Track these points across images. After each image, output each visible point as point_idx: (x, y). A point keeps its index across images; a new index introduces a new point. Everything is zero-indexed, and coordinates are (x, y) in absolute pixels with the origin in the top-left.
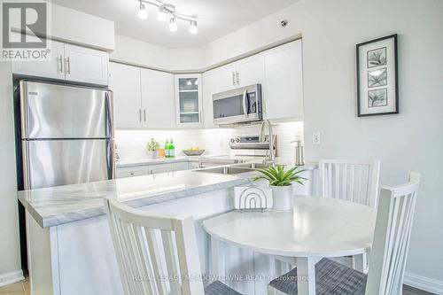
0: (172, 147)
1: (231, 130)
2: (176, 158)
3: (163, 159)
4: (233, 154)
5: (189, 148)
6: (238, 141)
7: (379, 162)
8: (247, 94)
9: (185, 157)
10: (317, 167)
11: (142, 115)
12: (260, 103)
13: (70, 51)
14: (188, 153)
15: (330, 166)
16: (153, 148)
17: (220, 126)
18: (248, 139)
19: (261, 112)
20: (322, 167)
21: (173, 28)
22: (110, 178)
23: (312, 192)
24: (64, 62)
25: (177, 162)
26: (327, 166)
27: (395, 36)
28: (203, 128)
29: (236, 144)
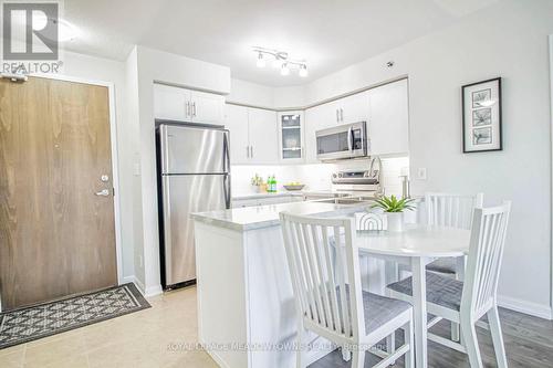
0: (274, 182)
1: (332, 165)
2: (278, 193)
3: (266, 194)
4: (335, 189)
5: (289, 184)
6: (340, 175)
7: (482, 195)
8: (352, 132)
9: (286, 192)
10: (423, 200)
11: (250, 151)
12: (365, 140)
13: (196, 97)
14: (288, 188)
15: (436, 199)
16: (257, 183)
17: (323, 161)
18: (350, 174)
19: (366, 148)
20: (428, 200)
21: (285, 72)
22: (228, 207)
23: (418, 220)
24: (190, 107)
25: (279, 196)
26: (433, 200)
27: (499, 79)
28: (305, 163)
29: (338, 179)
